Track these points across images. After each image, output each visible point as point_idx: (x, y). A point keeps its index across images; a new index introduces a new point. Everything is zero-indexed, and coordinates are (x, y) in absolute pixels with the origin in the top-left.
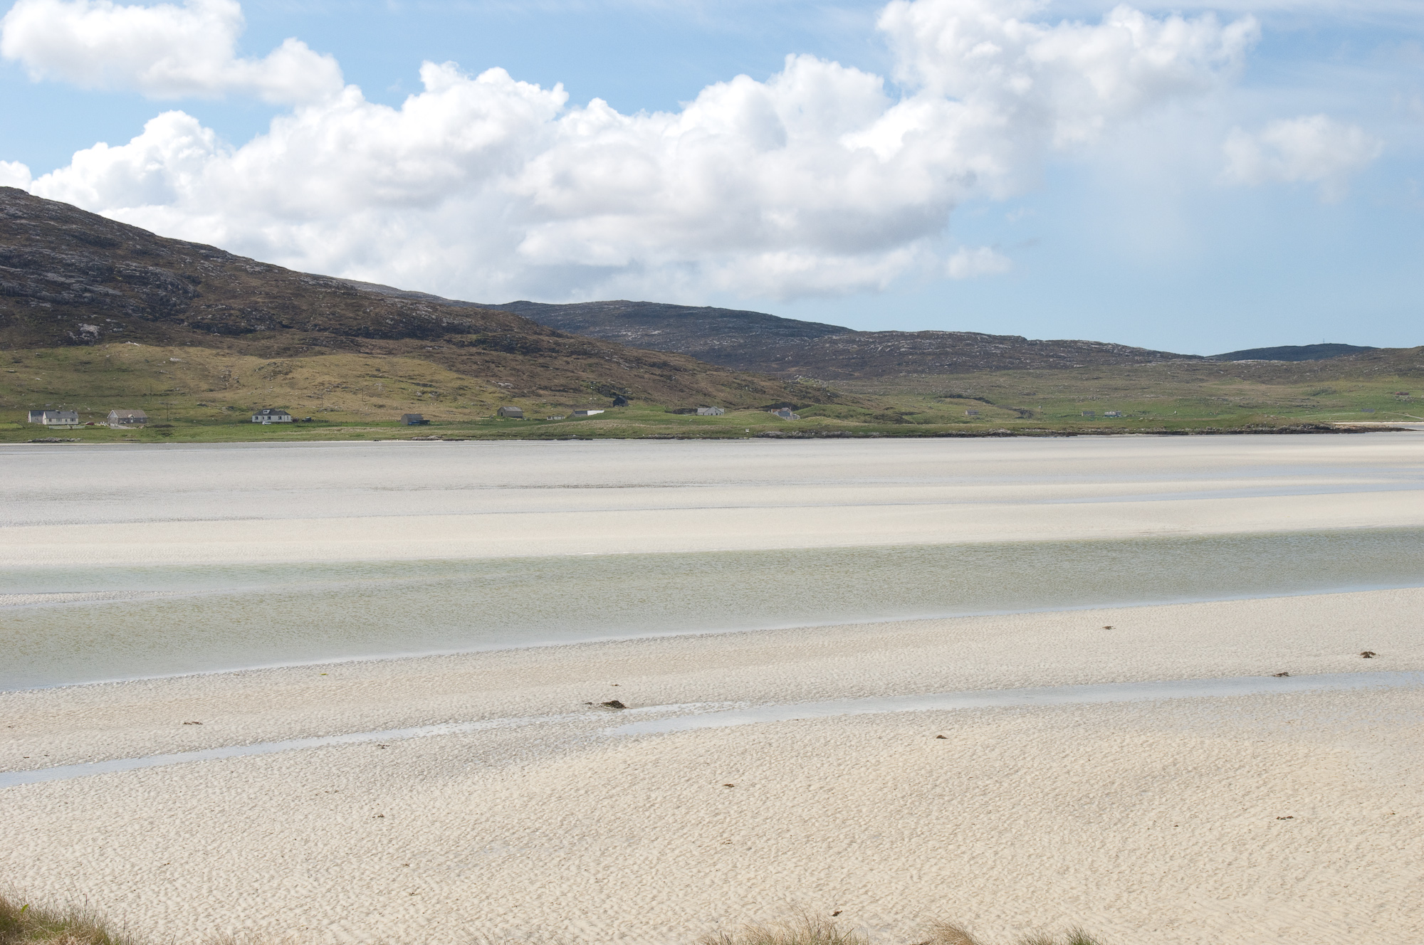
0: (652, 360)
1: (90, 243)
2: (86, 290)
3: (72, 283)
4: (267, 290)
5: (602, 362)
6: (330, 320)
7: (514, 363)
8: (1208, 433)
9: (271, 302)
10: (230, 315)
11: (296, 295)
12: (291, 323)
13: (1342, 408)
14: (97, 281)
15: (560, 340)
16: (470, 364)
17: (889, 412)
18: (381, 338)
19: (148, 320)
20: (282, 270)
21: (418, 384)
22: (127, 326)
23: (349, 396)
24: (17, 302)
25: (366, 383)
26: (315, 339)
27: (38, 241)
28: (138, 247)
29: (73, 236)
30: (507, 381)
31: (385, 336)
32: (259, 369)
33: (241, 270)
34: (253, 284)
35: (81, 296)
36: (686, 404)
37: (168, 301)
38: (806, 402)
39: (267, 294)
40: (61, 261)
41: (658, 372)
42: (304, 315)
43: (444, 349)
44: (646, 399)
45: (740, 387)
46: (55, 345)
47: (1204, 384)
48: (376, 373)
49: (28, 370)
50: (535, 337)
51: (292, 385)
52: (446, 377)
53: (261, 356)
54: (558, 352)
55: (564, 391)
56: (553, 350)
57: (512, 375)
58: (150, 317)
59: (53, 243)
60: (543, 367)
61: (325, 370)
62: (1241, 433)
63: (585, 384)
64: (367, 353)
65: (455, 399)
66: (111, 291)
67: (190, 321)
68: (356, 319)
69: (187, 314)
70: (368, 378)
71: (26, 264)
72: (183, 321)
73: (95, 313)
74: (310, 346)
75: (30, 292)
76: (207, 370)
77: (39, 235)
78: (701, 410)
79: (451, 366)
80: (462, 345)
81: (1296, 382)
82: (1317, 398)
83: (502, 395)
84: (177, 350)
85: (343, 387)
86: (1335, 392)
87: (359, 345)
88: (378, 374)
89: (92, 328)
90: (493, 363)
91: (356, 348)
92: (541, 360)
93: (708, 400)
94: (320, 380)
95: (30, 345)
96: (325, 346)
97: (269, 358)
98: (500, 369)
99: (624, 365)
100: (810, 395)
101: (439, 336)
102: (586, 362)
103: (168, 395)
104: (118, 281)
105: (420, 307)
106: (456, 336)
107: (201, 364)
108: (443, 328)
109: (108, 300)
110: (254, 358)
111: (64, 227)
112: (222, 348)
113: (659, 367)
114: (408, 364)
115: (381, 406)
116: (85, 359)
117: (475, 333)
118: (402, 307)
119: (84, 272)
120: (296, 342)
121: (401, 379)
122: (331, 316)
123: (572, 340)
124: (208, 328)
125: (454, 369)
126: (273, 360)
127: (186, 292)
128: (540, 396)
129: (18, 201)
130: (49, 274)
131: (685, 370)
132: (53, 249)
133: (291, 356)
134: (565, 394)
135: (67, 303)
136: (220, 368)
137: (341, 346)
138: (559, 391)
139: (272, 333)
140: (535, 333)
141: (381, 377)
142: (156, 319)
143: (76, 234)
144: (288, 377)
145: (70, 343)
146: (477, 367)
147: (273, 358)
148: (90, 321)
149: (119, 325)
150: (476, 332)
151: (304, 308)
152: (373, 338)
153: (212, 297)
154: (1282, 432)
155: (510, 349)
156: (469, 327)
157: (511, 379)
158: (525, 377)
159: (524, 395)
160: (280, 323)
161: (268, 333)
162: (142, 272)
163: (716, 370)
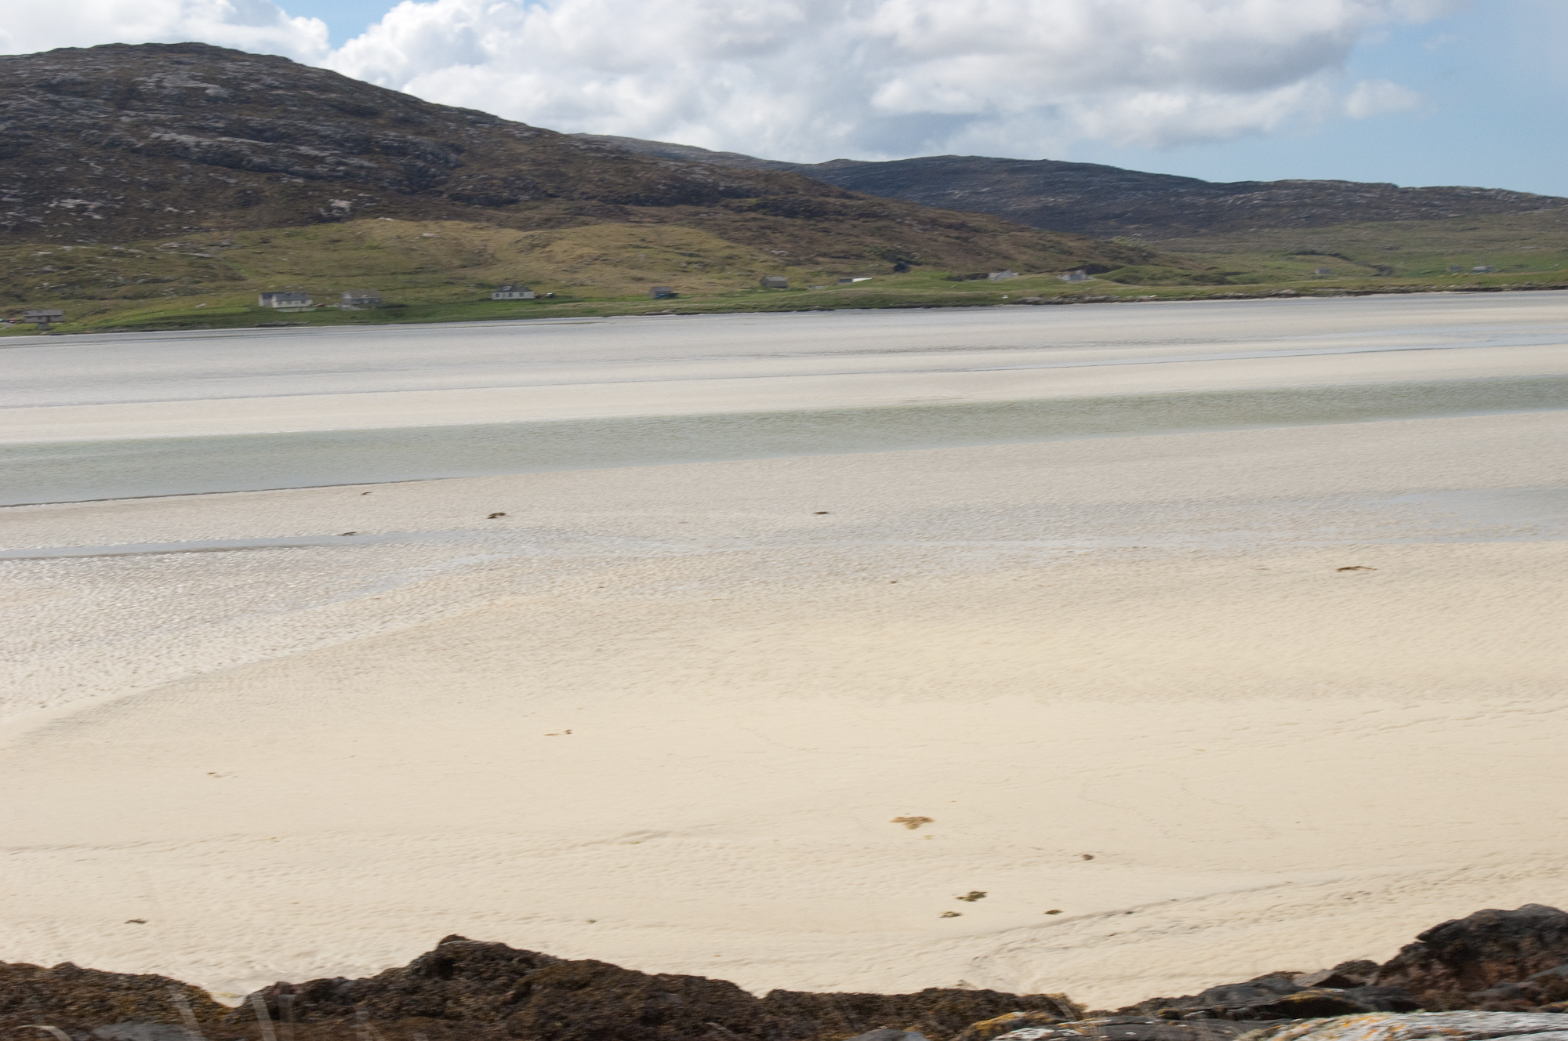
0: (948, 221)
1: (349, 112)
2: (340, 164)
3: (326, 157)
4: (533, 157)
5: (893, 224)
6: (599, 187)
7: (792, 228)
9: (538, 170)
10: (492, 185)
11: (564, 161)
12: (557, 192)
15: (847, 202)
16: (743, 231)
18: (653, 205)
19: (405, 193)
20: (553, 135)
21: (683, 254)
22: (380, 201)
23: (609, 269)
24: (269, 179)
25: (627, 255)
26: (581, 209)
27: (294, 112)
28: (400, 114)
29: (333, 106)
30: (783, 248)
31: (657, 203)
32: (516, 242)
33: (509, 136)
34: (520, 151)
35: (335, 170)
36: (980, 270)
37: (426, 172)
39: (533, 161)
40: (316, 133)
41: (954, 233)
42: (572, 182)
43: (720, 216)
44: (935, 265)
46: (305, 223)
48: (640, 243)
49: (274, 249)
50: (821, 199)
51: (549, 259)
52: (716, 245)
53: (520, 228)
54: (844, 215)
55: (844, 257)
56: (840, 213)
57: (788, 241)
58: (408, 189)
59: (308, 113)
60: (824, 231)
61: (586, 242)
63: (868, 249)
64: (636, 222)
65: (723, 270)
66: (366, 164)
67: (451, 192)
68: (625, 185)
69: (447, 185)
70: (630, 249)
71: (279, 138)
72: (441, 193)
73: (349, 188)
74: (576, 216)
75: (281, 167)
76: (461, 245)
77: (295, 106)
78: (993, 275)
79: (722, 232)
80: (739, 210)
83: (773, 264)
84: (431, 224)
85: (602, 259)
87: (628, 214)
88: (643, 244)
89: (344, 204)
90: (770, 228)
91: (624, 216)
92: (822, 225)
93: (1008, 263)
94: (579, 252)
95: (280, 224)
96: (591, 216)
97: (529, 230)
98: (778, 235)
99: (917, 228)
100: (1123, 256)
101: (715, 201)
102: (875, 225)
103: (418, 273)
104: (376, 152)
106: (735, 200)
107: (456, 239)
108: (720, 192)
109: (363, 173)
110: (512, 231)
111: (323, 97)
112: (480, 221)
113: (957, 229)
114: (678, 233)
115: (640, 279)
116: (336, 237)
117: (755, 197)
118: (677, 170)
119: (339, 144)
120: (561, 212)
121: (666, 249)
122: (600, 183)
123: (861, 202)
124: (468, 200)
125: (725, 236)
126: (531, 233)
127: (447, 161)
128: (818, 263)
129: (276, 71)
130: (302, 148)
131: (985, 231)
132: (309, 120)
133: (552, 227)
134: (845, 261)
135: (320, 177)
136: (476, 242)
137: (607, 215)
138: (838, 257)
139: (536, 203)
140: (823, 195)
141: (645, 248)
142: (413, 192)
143: (336, 103)
144: (547, 249)
145: (320, 220)
146: (752, 233)
147: (533, 230)
148: (342, 196)
149: (371, 200)
150: (756, 195)
151: (571, 175)
152: (643, 205)
153: (475, 166)
155: (791, 213)
156: (749, 190)
157: (789, 246)
158: (803, 243)
159: (798, 264)
160: (545, 191)
161: (531, 204)
162: (401, 142)
163: (1022, 230)
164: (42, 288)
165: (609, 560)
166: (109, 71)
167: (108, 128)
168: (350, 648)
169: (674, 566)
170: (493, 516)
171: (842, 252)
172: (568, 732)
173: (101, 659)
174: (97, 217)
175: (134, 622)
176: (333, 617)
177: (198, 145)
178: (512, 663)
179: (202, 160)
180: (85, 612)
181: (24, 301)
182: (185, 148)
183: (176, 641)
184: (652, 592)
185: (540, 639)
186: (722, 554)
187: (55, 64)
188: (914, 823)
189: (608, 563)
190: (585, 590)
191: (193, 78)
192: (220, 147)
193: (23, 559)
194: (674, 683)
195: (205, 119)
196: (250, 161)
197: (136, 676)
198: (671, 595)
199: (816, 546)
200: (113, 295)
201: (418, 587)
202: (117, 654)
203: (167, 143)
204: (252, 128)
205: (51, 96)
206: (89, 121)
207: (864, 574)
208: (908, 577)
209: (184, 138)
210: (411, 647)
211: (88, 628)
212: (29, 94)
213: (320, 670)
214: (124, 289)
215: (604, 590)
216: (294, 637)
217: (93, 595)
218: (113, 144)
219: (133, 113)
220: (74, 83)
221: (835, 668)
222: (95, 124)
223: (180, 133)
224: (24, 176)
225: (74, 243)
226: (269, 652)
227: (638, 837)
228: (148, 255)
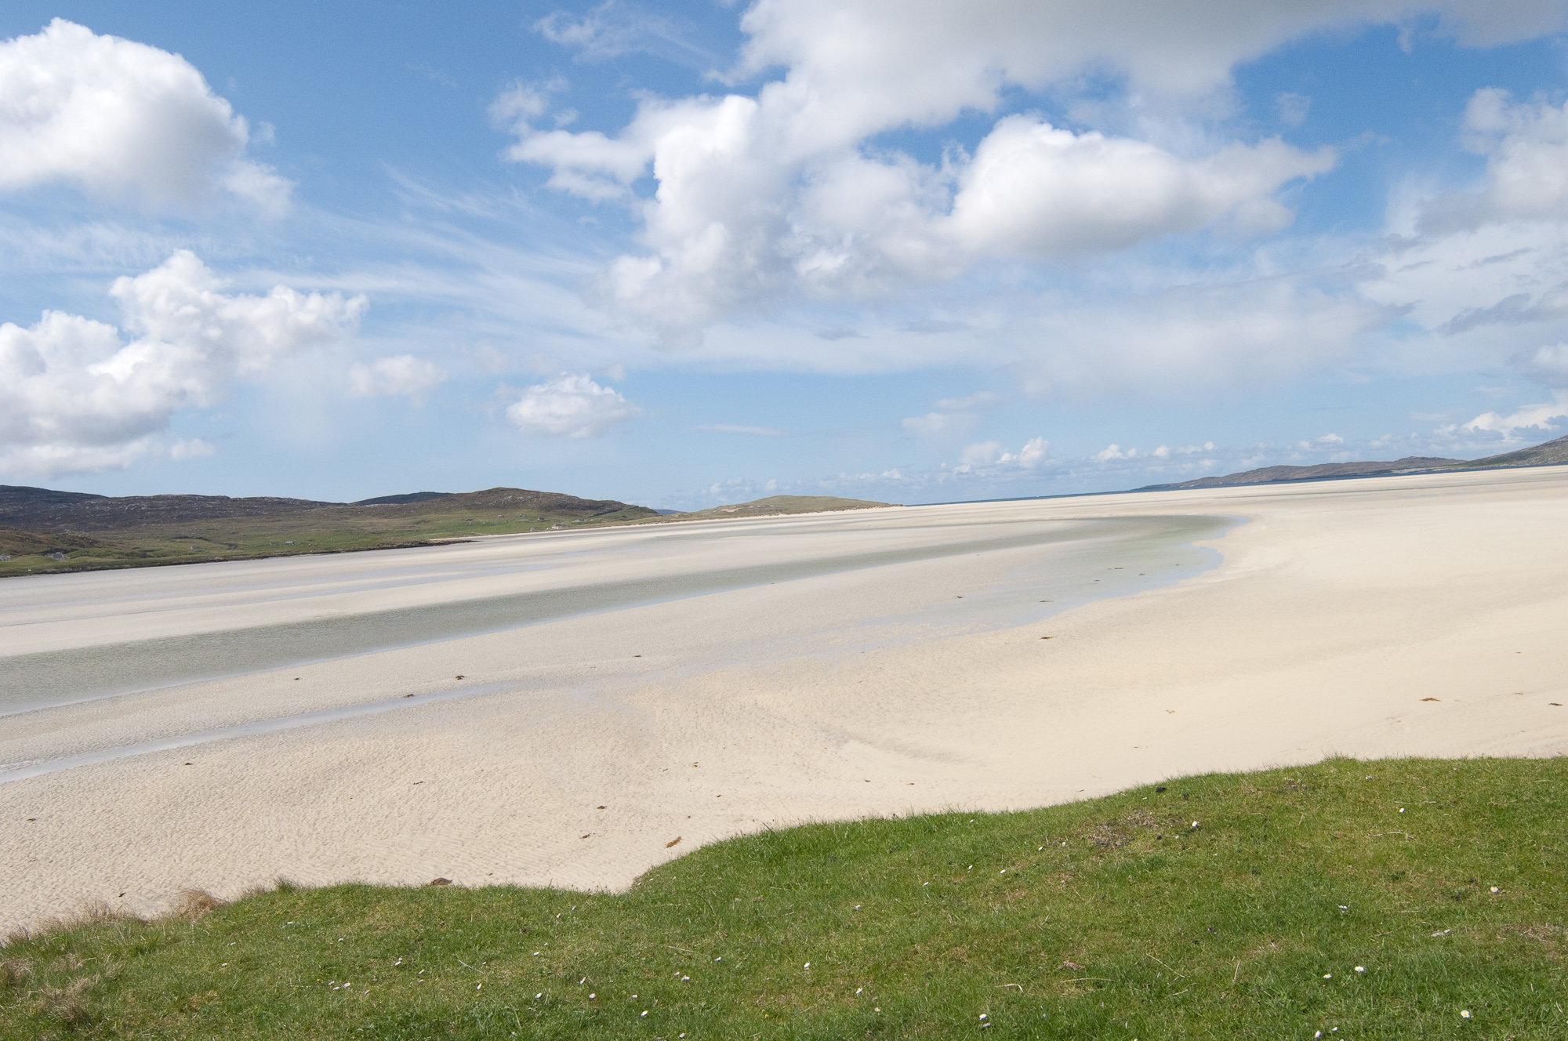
8: (353, 551)
13: (434, 531)
17: (136, 551)
38: (74, 547)
45: (22, 540)
47: (349, 521)
62: (374, 549)
81: (405, 516)
82: (419, 525)
86: (429, 521)
100: (76, 543)
154: (399, 547)
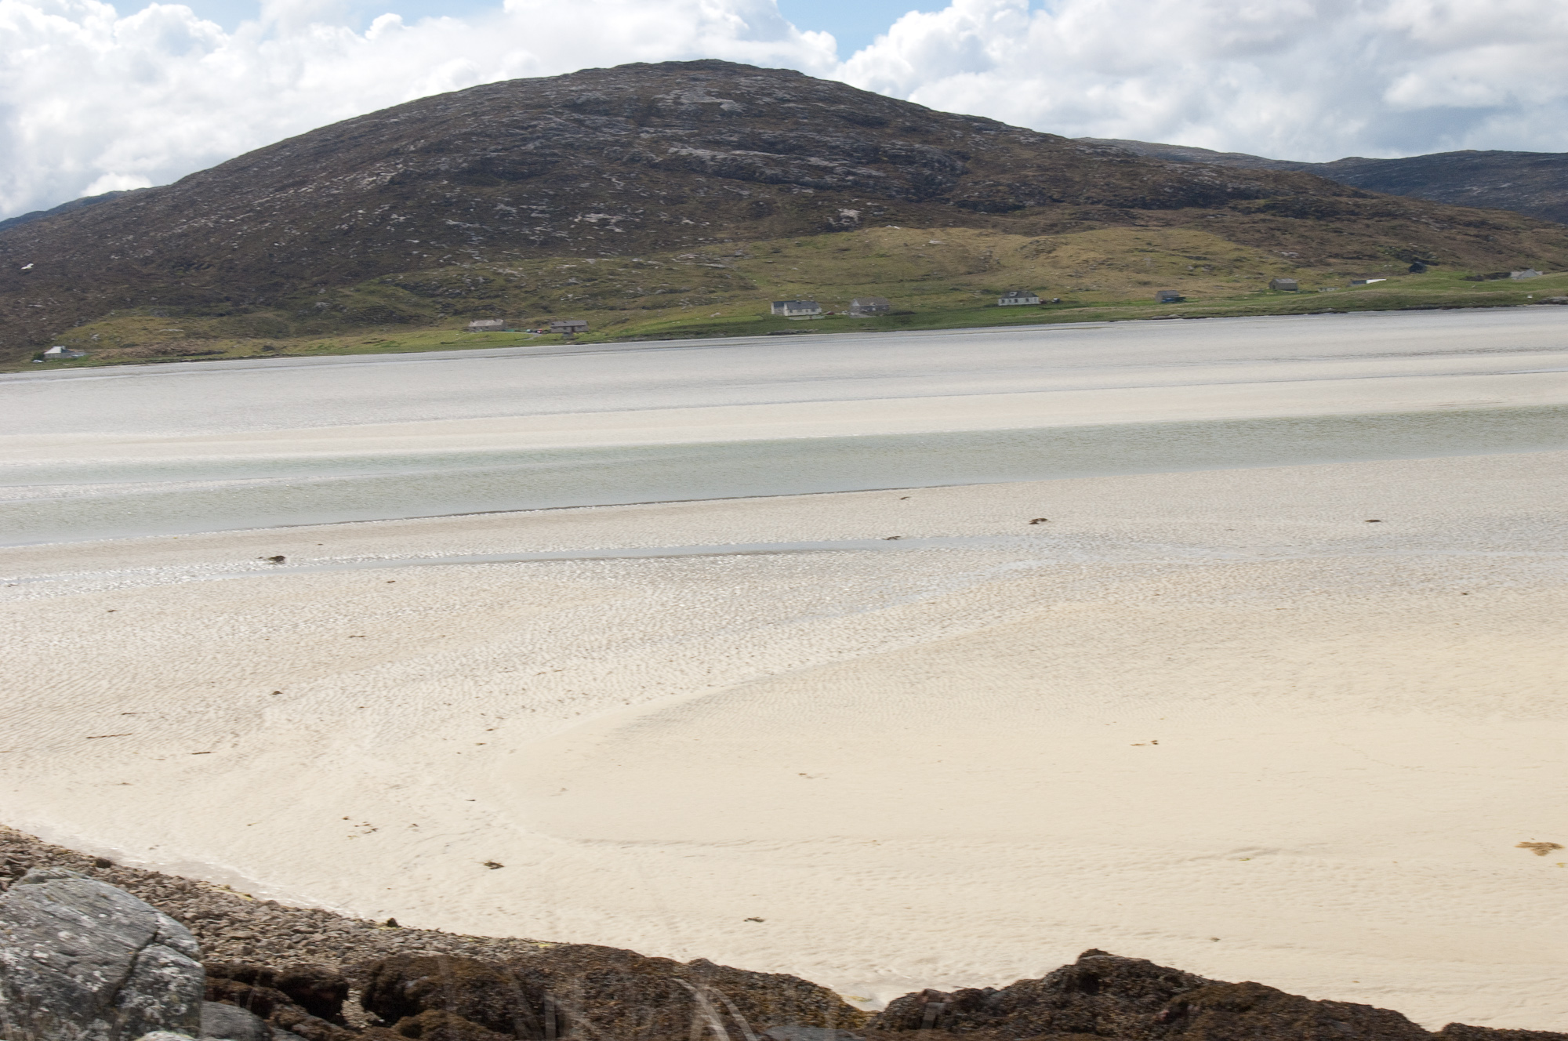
0: (1467, 218)
1: (858, 123)
2: (849, 173)
3: (835, 167)
4: (1039, 162)
5: (1409, 223)
6: (1104, 191)
7: (1302, 229)
9: (1042, 175)
10: (999, 191)
11: (1069, 166)
12: (1063, 197)
14: (862, 163)
15: (1360, 201)
16: (1251, 233)
18: (1159, 208)
19: (912, 201)
20: (1059, 140)
21: (1190, 258)
22: (888, 209)
23: (1114, 273)
24: (780, 189)
25: (1133, 259)
26: (1087, 213)
27: (805, 124)
28: (908, 124)
29: (843, 117)
30: (1293, 249)
31: (1163, 206)
32: (1022, 248)
33: (1015, 142)
34: (1027, 157)
35: (843, 180)
36: (1501, 269)
37: (933, 179)
39: (1039, 166)
40: (825, 144)
41: (1473, 231)
42: (1077, 187)
43: (1227, 218)
44: (1453, 264)
46: (814, 233)
48: (1145, 247)
49: (785, 259)
50: (1333, 199)
51: (1054, 264)
52: (1222, 247)
53: (1026, 234)
54: (1357, 214)
55: (1357, 258)
56: (1352, 213)
57: (1299, 242)
58: (915, 198)
59: (820, 125)
60: (1335, 232)
61: (1091, 247)
63: (1382, 249)
64: (1143, 226)
65: (1231, 273)
66: (874, 173)
67: (957, 200)
68: (1131, 189)
69: (953, 193)
70: (1136, 253)
71: (790, 150)
72: (948, 200)
73: (858, 197)
74: (1082, 221)
75: (792, 178)
76: (967, 251)
77: (806, 118)
78: (1515, 274)
79: (1230, 234)
80: (1248, 212)
83: (1282, 266)
84: (938, 232)
85: (1108, 264)
87: (1134, 217)
88: (1149, 248)
89: (852, 213)
90: (1279, 230)
91: (1130, 220)
92: (1332, 225)
93: (1531, 261)
94: (1084, 257)
95: (789, 234)
96: (1096, 220)
97: (1033, 236)
98: (1288, 236)
99: (1434, 226)
101: (1223, 203)
102: (1389, 224)
103: (924, 280)
104: (884, 162)
105: (1204, 171)
106: (1243, 202)
107: (962, 246)
108: (1228, 194)
109: (871, 182)
110: (1017, 237)
111: (832, 108)
112: (986, 227)
113: (1476, 226)
114: (1184, 236)
115: (1146, 284)
116: (844, 246)
117: (1264, 198)
118: (1183, 173)
119: (848, 154)
120: (1066, 217)
121: (1173, 253)
122: (1105, 188)
123: (1374, 201)
124: (974, 206)
125: (1233, 238)
126: (1037, 238)
127: (953, 169)
128: (1329, 265)
129: (788, 84)
130: (813, 159)
131: (1507, 228)
132: (819, 132)
133: (1057, 232)
134: (1358, 261)
135: (830, 187)
136: (981, 249)
137: (1112, 219)
138: (1352, 258)
139: (1041, 209)
140: (1335, 194)
141: (1151, 251)
142: (919, 201)
143: (845, 114)
144: (1051, 255)
145: (829, 229)
146: (1261, 235)
147: (1038, 235)
148: (850, 206)
149: (879, 208)
150: (1265, 196)
151: (1077, 179)
152: (1150, 209)
153: (981, 172)
155: (1302, 214)
156: (1258, 191)
157: (1297, 247)
158: (1314, 245)
159: (1309, 265)
160: (1050, 197)
161: (1037, 209)
162: (907, 150)
163: (1545, 227)
164: (567, 299)
165: (1159, 567)
166: (630, 89)
167: (630, 144)
168: (916, 652)
169: (1228, 574)
170: (1035, 522)
171: (1355, 252)
172: (1155, 743)
173: (674, 658)
174: (617, 230)
175: (700, 622)
176: (892, 621)
177: (713, 158)
178: (1083, 670)
179: (717, 173)
180: (651, 611)
181: (550, 312)
182: (701, 161)
183: (743, 642)
184: (1211, 600)
185: (1107, 646)
186: (1276, 562)
187: (580, 85)
188: (1542, 849)
189: (1159, 570)
190: (1141, 598)
191: (709, 94)
192: (734, 160)
193: (584, 560)
194: (1255, 695)
195: (720, 133)
196: (762, 173)
197: (710, 675)
198: (1231, 603)
199: (1373, 555)
200: (633, 306)
201: (971, 592)
202: (688, 654)
203: (684, 158)
204: (765, 141)
205: (576, 116)
206: (611, 139)
207: (1431, 585)
208: (1478, 588)
209: (700, 152)
210: (977, 652)
211: (656, 628)
212: (557, 114)
213: (891, 673)
214: (643, 299)
215: (1161, 597)
216: (857, 640)
217: (656, 595)
218: (633, 160)
219: (652, 130)
220: (597, 102)
221: (1423, 682)
222: (617, 141)
223: (696, 148)
224: (551, 193)
225: (596, 255)
226: (835, 654)
227: (1247, 854)
228: (665, 266)
